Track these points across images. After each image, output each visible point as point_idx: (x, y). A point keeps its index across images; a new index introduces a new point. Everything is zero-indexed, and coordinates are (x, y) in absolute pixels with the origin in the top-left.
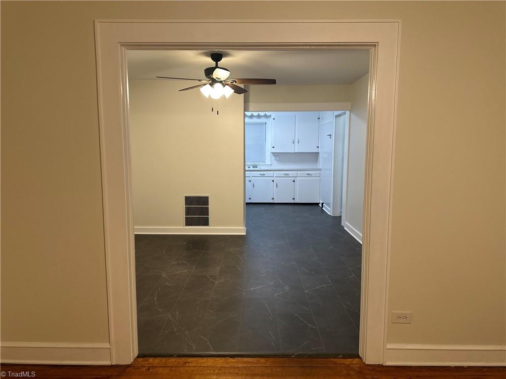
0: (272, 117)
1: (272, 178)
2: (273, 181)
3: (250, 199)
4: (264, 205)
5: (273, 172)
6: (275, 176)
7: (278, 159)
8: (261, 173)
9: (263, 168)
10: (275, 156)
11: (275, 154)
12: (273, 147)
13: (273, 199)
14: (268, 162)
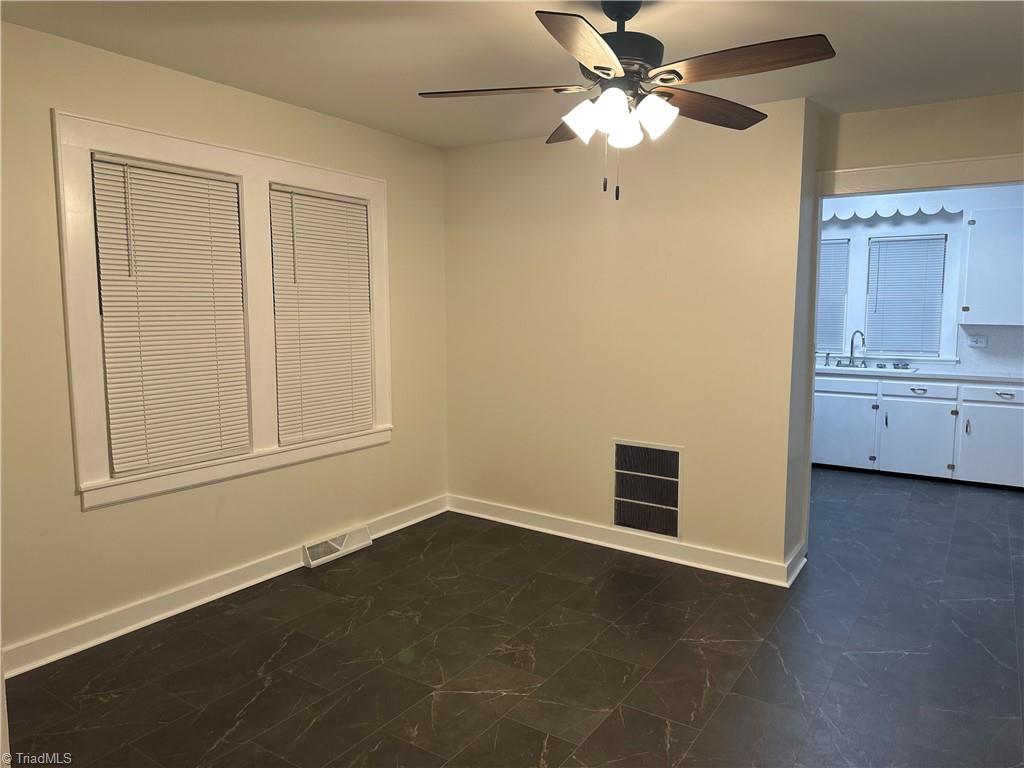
0: (967, 218)
1: (955, 403)
2: (955, 413)
3: (873, 458)
4: (916, 484)
5: (955, 385)
6: (962, 396)
7: (983, 345)
8: (915, 384)
9: (923, 371)
10: (971, 335)
11: (973, 331)
12: (966, 309)
13: (952, 467)
14: (947, 353)
